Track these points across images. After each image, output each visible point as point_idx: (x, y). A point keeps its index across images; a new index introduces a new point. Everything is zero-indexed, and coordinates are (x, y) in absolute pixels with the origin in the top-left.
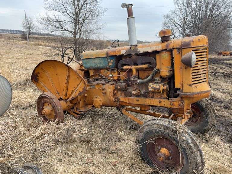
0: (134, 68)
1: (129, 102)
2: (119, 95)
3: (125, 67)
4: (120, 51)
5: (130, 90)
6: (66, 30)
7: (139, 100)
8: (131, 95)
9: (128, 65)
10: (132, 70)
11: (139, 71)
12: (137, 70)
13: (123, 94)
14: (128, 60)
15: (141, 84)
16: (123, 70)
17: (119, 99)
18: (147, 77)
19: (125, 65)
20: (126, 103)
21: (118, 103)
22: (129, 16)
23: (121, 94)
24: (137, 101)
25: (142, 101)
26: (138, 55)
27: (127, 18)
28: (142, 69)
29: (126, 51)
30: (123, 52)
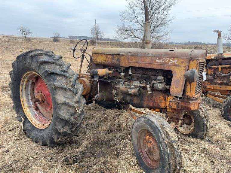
0: (220, 67)
1: (214, 88)
2: (206, 84)
3: (213, 66)
4: (210, 57)
5: (215, 81)
6: (136, 37)
7: (222, 87)
8: (215, 84)
9: (215, 65)
10: (218, 68)
11: (223, 69)
12: (222, 68)
13: (209, 84)
14: (215, 62)
15: (224, 76)
16: (210, 68)
17: (206, 87)
18: (229, 73)
19: (213, 65)
20: (211, 89)
21: (205, 89)
22: (218, 37)
23: (208, 83)
24: (220, 87)
25: (224, 88)
26: (223, 59)
27: (217, 38)
28: (225, 68)
29: (215, 57)
30: (213, 57)
